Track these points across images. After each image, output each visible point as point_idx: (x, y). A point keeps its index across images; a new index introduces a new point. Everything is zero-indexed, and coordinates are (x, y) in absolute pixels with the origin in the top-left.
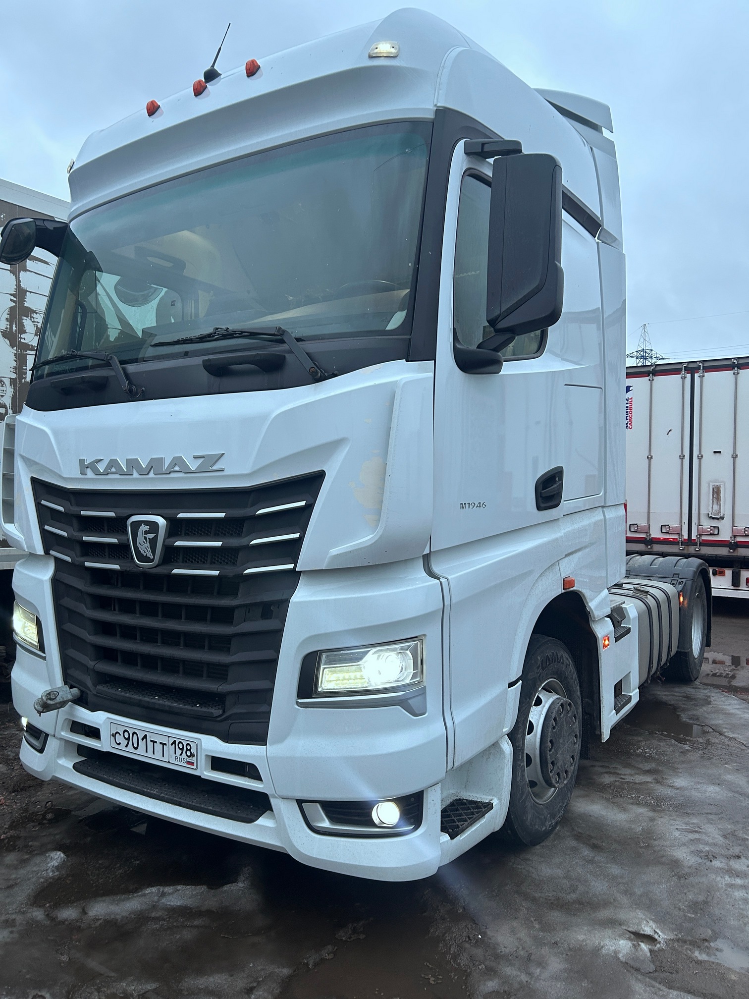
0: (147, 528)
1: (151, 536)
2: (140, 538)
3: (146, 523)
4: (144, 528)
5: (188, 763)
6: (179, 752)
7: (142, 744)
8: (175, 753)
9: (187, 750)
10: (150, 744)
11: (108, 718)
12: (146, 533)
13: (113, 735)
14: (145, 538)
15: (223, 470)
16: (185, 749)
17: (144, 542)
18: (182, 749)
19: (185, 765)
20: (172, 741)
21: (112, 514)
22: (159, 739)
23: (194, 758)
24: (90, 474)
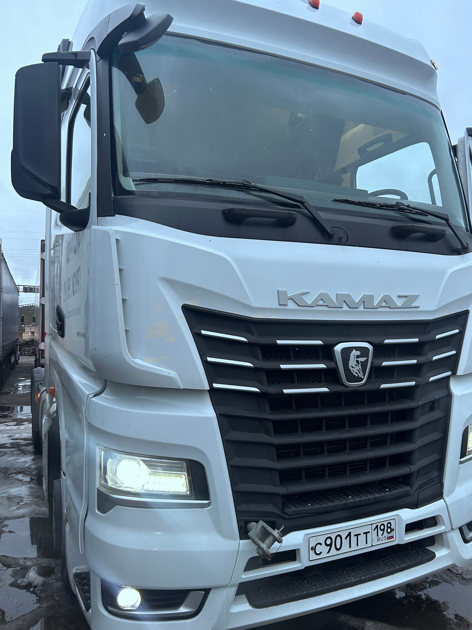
0: (358, 353)
1: (362, 359)
2: (352, 362)
3: (357, 349)
4: (355, 353)
5: (389, 538)
6: (380, 532)
7: (346, 542)
8: (378, 536)
9: (388, 528)
10: (354, 539)
11: (306, 535)
12: (358, 357)
13: (312, 549)
14: (357, 362)
15: (418, 307)
16: (386, 528)
17: (356, 365)
18: (383, 530)
19: (387, 541)
20: (374, 526)
21: (319, 342)
22: (361, 531)
23: (394, 532)
24: (291, 305)
